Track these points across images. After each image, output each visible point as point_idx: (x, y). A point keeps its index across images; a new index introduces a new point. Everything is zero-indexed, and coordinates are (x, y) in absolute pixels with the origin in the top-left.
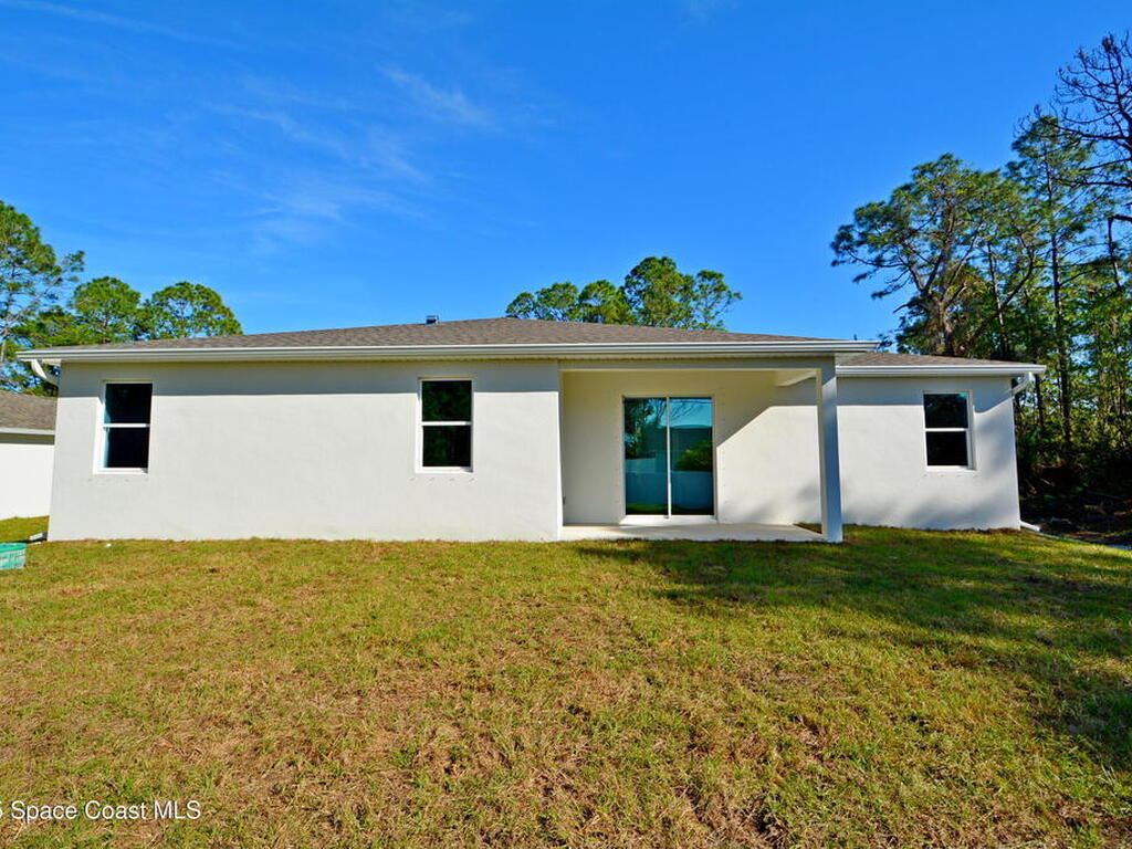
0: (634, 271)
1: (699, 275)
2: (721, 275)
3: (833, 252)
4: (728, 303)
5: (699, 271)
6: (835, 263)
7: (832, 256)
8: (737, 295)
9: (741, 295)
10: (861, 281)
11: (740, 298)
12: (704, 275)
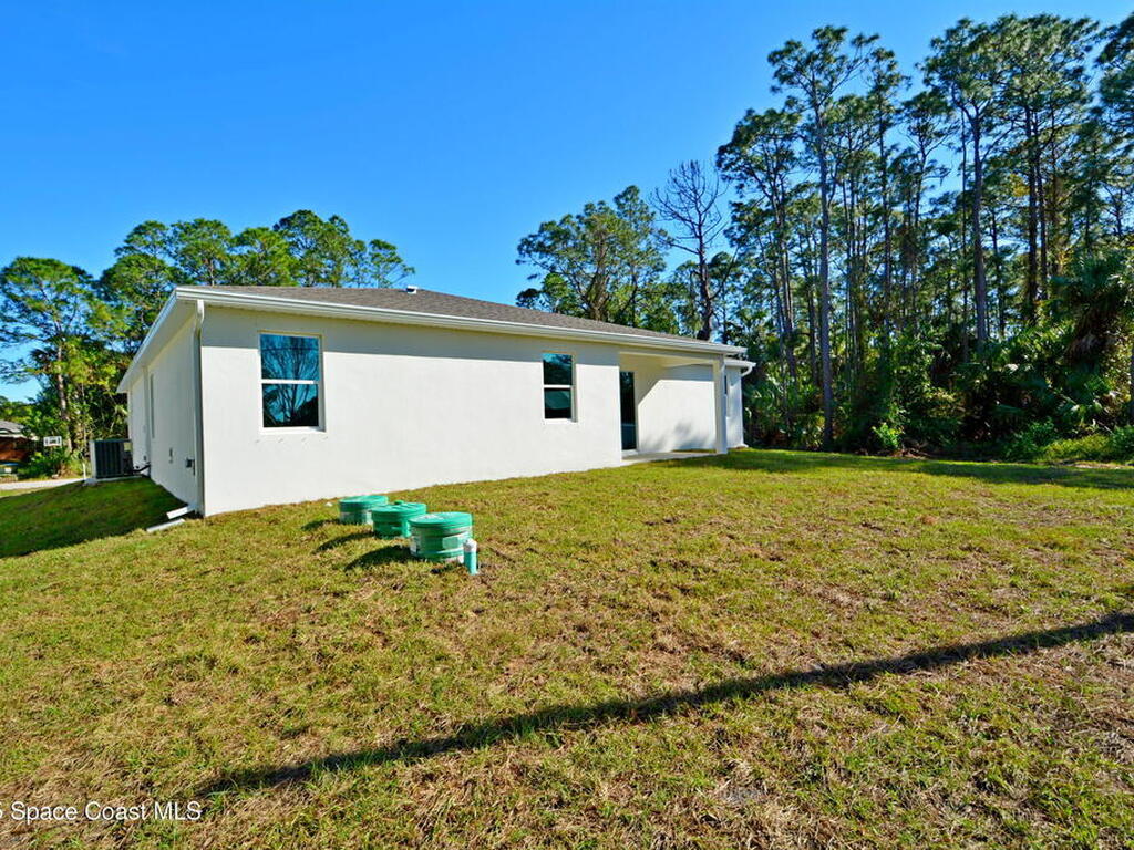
0: (283, 221)
1: (372, 243)
2: (394, 248)
3: (517, 252)
4: (403, 276)
5: (372, 239)
6: (518, 262)
7: (516, 255)
8: (412, 269)
9: (416, 270)
10: (533, 280)
11: (414, 272)
12: (376, 243)
